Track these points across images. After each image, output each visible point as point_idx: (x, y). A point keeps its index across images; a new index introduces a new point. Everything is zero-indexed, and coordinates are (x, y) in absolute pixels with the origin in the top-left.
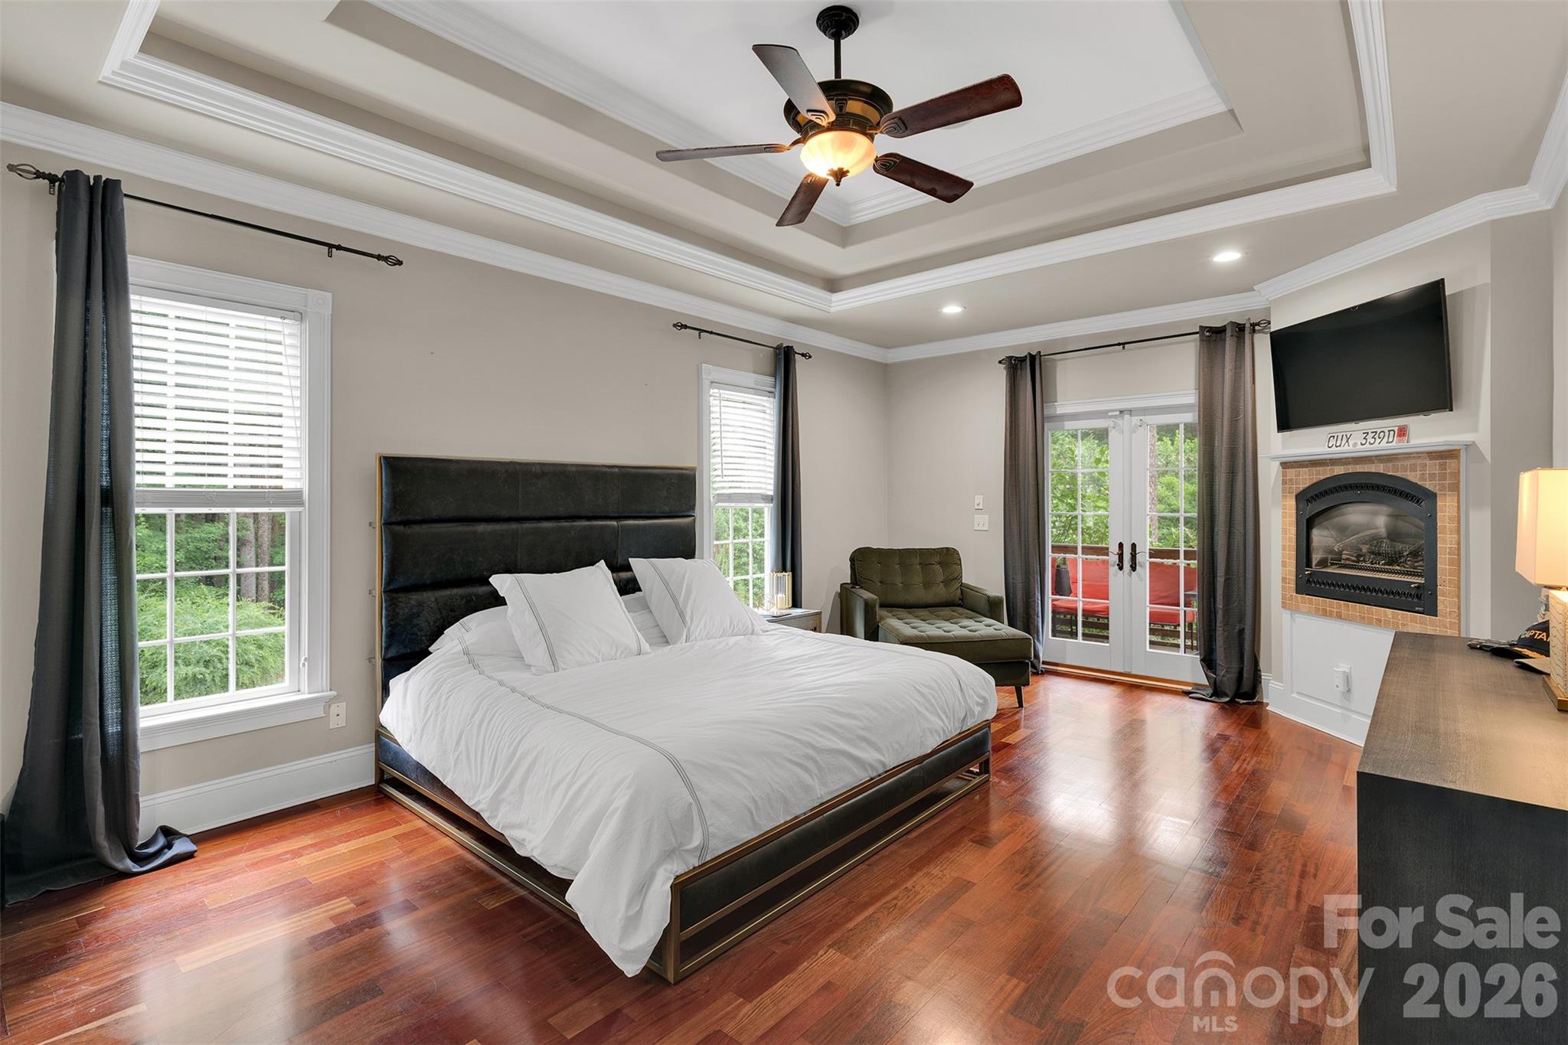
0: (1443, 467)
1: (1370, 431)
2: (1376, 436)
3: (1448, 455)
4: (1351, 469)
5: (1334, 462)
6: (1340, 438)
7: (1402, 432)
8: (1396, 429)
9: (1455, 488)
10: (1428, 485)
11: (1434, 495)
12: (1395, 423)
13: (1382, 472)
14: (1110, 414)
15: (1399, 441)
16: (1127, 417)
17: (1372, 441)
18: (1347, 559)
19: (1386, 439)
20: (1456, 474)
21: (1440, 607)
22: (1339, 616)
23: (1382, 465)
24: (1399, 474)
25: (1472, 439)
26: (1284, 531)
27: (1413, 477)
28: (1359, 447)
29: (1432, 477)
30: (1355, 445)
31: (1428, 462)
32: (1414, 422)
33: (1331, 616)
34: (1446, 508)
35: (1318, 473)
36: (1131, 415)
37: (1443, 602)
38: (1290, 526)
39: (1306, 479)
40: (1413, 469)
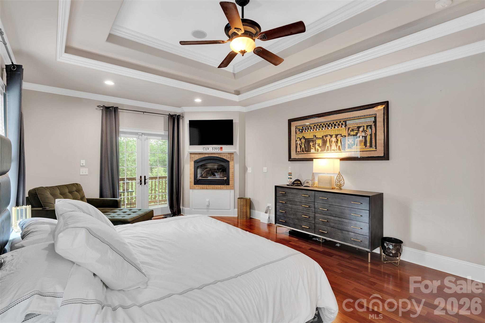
0: (231, 156)
1: (214, 147)
2: (215, 149)
3: (231, 154)
4: (210, 155)
5: (205, 154)
6: (206, 148)
7: (221, 148)
8: (220, 148)
9: (233, 160)
10: (228, 159)
11: (229, 162)
12: (220, 146)
13: (217, 156)
14: (139, 134)
15: (221, 150)
16: (143, 135)
17: (215, 150)
18: (205, 176)
19: (218, 149)
20: (233, 158)
21: (230, 183)
22: (207, 189)
23: (217, 155)
24: (221, 157)
25: (235, 151)
26: (191, 170)
27: (225, 158)
28: (211, 151)
29: (229, 158)
30: (210, 150)
31: (228, 155)
32: (224, 147)
33: (204, 189)
34: (231, 164)
35: (201, 156)
36: (144, 135)
37: (231, 182)
38: (193, 168)
39: (197, 157)
40: (225, 156)
